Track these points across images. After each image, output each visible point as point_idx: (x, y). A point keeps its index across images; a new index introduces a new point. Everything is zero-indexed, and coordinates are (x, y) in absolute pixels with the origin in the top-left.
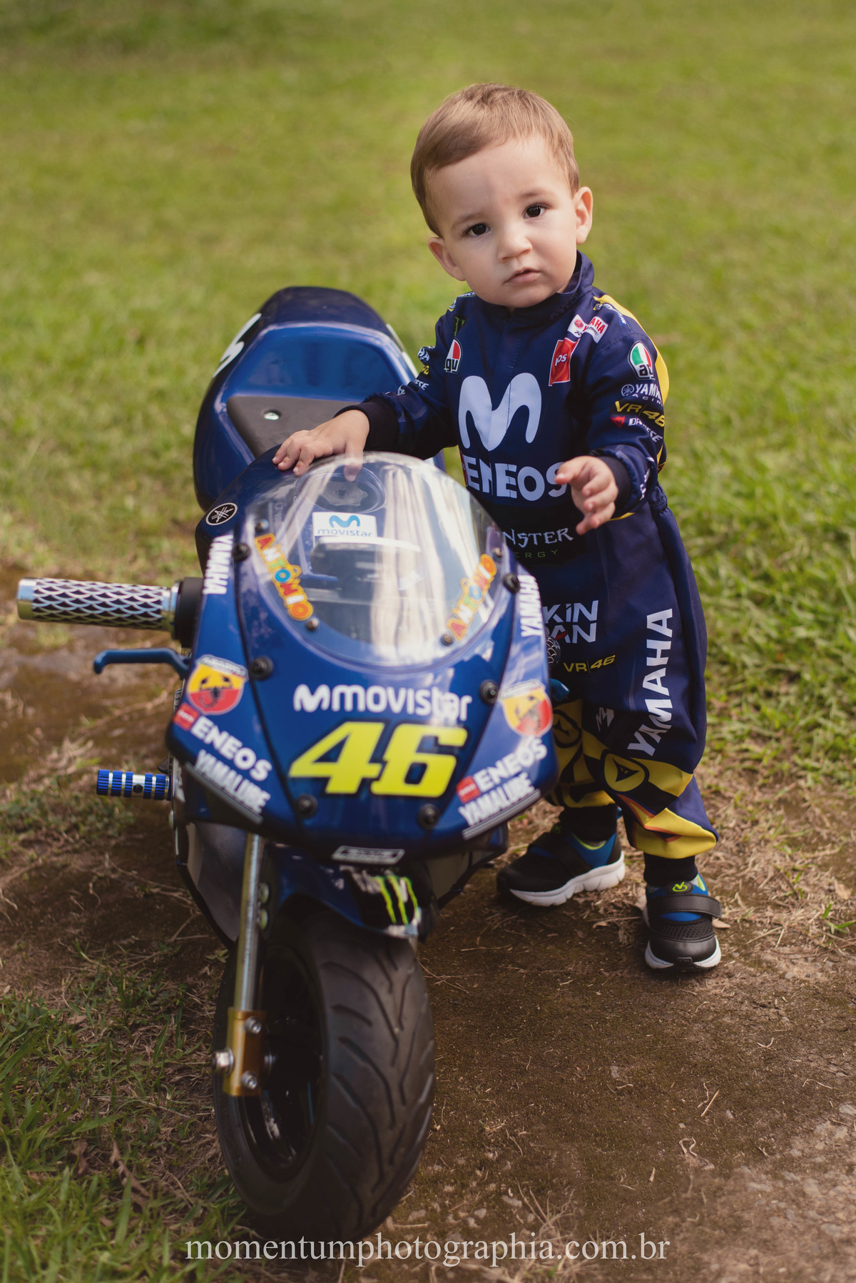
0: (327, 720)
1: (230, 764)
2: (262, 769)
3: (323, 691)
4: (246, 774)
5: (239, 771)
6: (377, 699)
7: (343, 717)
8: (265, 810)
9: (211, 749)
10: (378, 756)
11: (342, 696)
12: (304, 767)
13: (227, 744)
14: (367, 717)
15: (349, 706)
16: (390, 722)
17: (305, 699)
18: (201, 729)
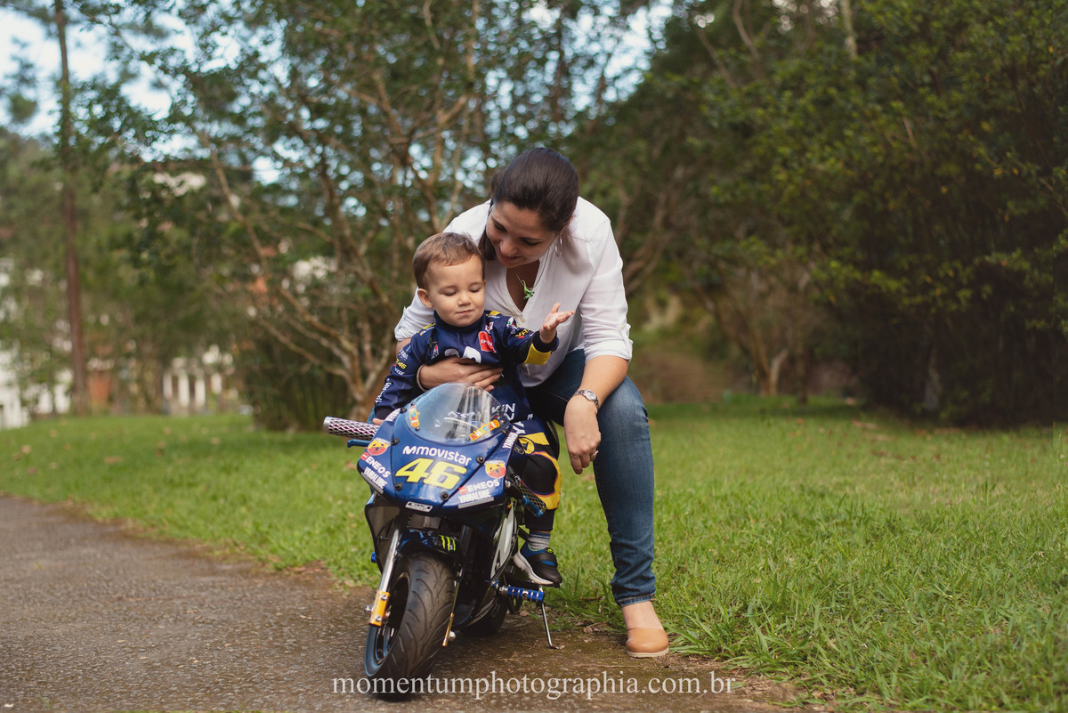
0: (412, 457)
1: (376, 471)
2: (387, 473)
3: (414, 448)
4: (380, 475)
5: (378, 474)
6: (433, 452)
7: (420, 456)
8: (384, 489)
9: (371, 467)
10: (428, 470)
11: (421, 450)
12: (401, 473)
13: (376, 465)
15: (422, 453)
16: (435, 459)
17: (407, 450)
18: (370, 460)
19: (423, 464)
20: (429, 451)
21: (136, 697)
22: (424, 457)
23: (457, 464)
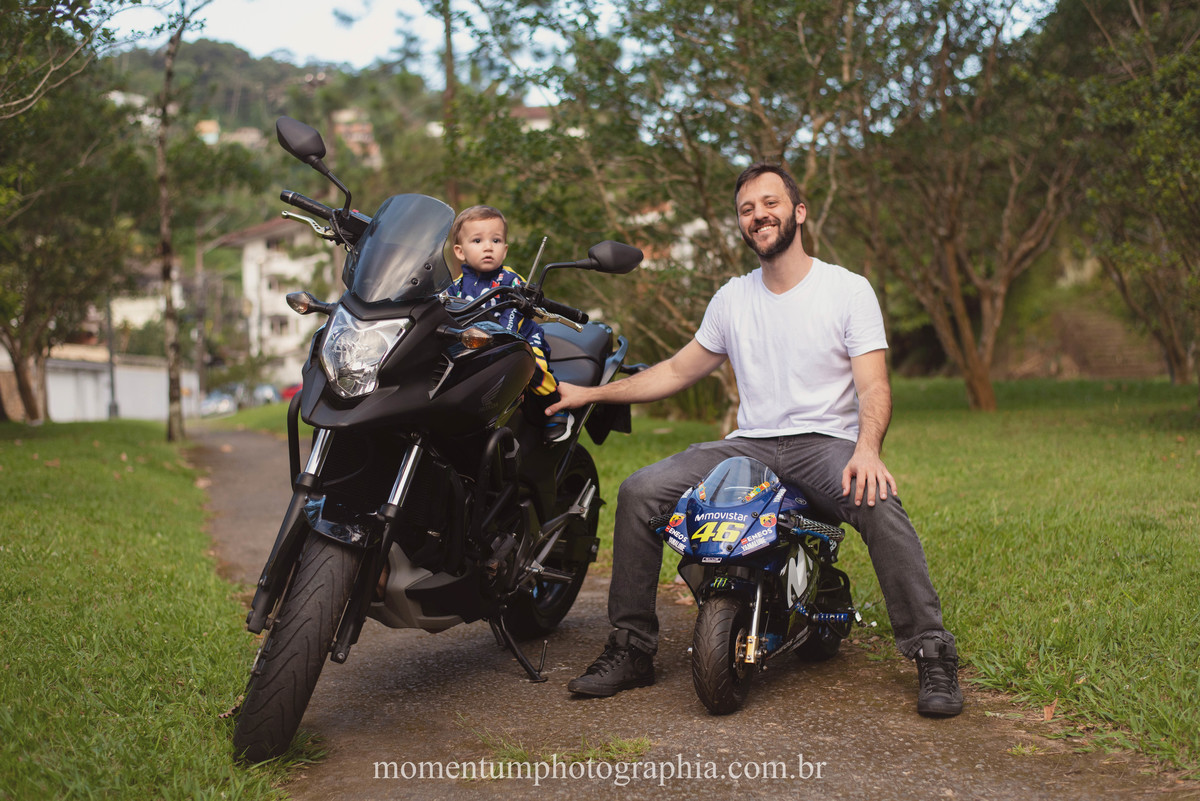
0: (704, 522)
1: (677, 539)
2: (685, 539)
3: (702, 515)
4: (680, 541)
7: (707, 521)
8: (684, 551)
9: (673, 536)
10: (715, 531)
11: (706, 516)
12: (695, 536)
13: (676, 533)
14: (714, 520)
15: (708, 519)
16: (720, 521)
17: (698, 518)
18: (671, 531)
19: (711, 526)
20: (714, 516)
21: (529, 713)
22: (711, 521)
23: (738, 522)
